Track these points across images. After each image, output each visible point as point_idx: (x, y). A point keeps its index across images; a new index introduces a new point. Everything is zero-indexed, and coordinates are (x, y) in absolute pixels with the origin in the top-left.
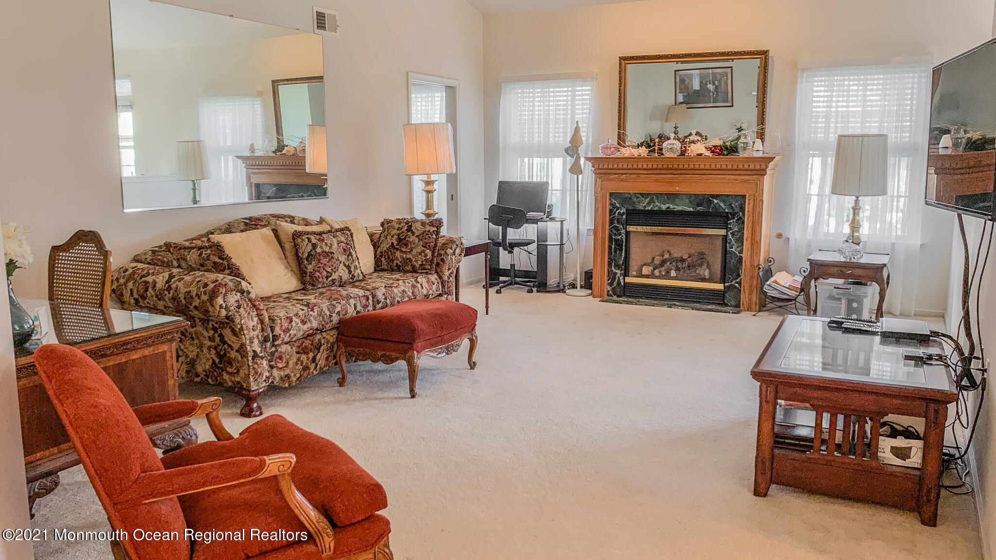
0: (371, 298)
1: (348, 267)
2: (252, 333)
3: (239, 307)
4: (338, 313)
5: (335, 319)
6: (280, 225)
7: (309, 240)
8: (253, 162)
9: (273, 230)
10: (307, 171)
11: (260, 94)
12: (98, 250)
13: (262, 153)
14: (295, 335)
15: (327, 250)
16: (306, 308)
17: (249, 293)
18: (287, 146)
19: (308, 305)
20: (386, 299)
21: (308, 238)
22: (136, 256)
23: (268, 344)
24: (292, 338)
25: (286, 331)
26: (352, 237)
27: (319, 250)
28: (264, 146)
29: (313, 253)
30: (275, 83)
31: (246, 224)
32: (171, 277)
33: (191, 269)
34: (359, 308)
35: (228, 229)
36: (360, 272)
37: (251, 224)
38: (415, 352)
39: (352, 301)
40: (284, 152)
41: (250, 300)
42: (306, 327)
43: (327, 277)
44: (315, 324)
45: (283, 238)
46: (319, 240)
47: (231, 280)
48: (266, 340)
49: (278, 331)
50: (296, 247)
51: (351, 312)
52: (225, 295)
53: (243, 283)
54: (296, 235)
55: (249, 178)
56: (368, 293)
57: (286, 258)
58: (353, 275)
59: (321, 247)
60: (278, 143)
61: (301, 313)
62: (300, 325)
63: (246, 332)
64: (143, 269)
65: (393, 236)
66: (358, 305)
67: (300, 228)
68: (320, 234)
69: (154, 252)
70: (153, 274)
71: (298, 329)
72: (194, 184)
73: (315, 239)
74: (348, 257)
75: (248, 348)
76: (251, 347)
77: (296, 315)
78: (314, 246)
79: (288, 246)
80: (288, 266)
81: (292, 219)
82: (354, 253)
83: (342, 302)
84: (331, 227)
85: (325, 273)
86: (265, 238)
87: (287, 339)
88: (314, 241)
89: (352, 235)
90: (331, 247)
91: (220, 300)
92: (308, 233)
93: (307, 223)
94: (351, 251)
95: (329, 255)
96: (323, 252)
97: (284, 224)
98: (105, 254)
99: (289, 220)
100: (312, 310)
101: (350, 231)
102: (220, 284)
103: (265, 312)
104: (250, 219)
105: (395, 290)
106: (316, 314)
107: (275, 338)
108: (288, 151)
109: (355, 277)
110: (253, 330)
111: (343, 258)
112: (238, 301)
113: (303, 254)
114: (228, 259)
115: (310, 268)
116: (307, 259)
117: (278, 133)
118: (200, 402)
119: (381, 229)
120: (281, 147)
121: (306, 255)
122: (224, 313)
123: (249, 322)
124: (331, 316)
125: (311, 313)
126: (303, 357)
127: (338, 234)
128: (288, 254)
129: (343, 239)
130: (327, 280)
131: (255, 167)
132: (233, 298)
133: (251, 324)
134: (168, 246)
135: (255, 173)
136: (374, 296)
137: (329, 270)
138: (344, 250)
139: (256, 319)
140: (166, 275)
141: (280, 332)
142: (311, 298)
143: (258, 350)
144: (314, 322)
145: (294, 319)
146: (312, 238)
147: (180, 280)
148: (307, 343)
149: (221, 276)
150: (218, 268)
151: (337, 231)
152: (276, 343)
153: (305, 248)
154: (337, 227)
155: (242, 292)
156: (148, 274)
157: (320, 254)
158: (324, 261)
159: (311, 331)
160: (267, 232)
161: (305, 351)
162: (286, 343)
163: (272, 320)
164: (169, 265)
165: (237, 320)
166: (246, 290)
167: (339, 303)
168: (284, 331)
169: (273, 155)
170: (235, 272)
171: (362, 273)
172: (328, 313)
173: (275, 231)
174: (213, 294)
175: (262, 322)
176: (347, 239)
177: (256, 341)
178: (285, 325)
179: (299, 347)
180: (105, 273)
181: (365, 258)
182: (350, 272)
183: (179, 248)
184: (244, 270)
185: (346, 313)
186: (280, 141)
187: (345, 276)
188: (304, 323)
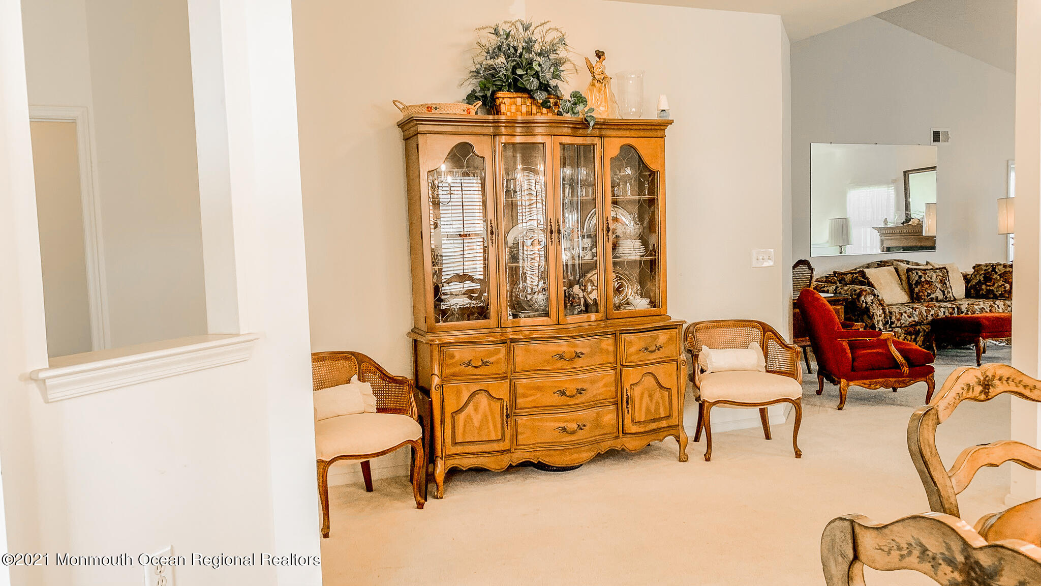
0: (956, 308)
1: (943, 292)
2: (879, 318)
3: (872, 303)
4: (932, 315)
5: (930, 318)
6: (899, 265)
7: (917, 273)
8: (886, 232)
9: (895, 268)
10: (923, 235)
11: (894, 181)
12: (808, 268)
13: (893, 225)
14: (904, 323)
15: (929, 279)
16: (911, 310)
17: (878, 296)
18: (913, 219)
19: (913, 308)
20: (967, 311)
21: (916, 272)
22: (817, 279)
23: (888, 326)
24: (902, 325)
25: (899, 320)
26: (948, 273)
27: (923, 279)
28: (895, 219)
29: (919, 281)
30: (906, 173)
31: (878, 264)
32: (837, 287)
33: (846, 284)
34: (947, 314)
35: (868, 266)
36: (952, 296)
37: (881, 264)
38: (981, 338)
39: (942, 310)
40: (910, 223)
41: (878, 300)
42: (910, 320)
43: (927, 296)
44: (916, 319)
45: (901, 273)
46: (924, 273)
47: (869, 289)
48: (887, 323)
49: (894, 319)
50: (908, 277)
51: (941, 315)
52: (865, 296)
53: (875, 290)
54: (909, 270)
55: (882, 242)
56: (955, 306)
57: (902, 284)
58: (946, 297)
59: (925, 278)
60: (906, 216)
61: (908, 311)
62: (907, 318)
63: (875, 317)
64: (822, 285)
65: (981, 275)
66: (947, 311)
67: (911, 267)
68: (925, 270)
69: (827, 277)
70: (827, 287)
71: (906, 321)
72: (841, 249)
73: (921, 272)
74: (943, 285)
75: (876, 326)
76: (878, 325)
77: (905, 312)
78: (920, 277)
79: (904, 277)
80: (903, 288)
81: (908, 263)
82: (948, 283)
83: (935, 309)
84: (934, 267)
85: (926, 293)
86: (889, 272)
87: (899, 325)
88: (920, 273)
89: (947, 272)
90: (931, 278)
91: (863, 298)
92: (916, 269)
93: (917, 264)
94: (946, 281)
95: (929, 283)
96: (926, 281)
97: (901, 264)
98: (812, 270)
99: (906, 263)
100: (915, 311)
101: (946, 269)
102: (863, 290)
103: (887, 308)
104: (881, 262)
105: (976, 307)
106: (917, 313)
107: (892, 323)
108: (914, 223)
109: (947, 298)
110: (880, 316)
111: (939, 286)
112: (872, 300)
113: (912, 281)
114: (868, 279)
115: (916, 290)
116: (915, 284)
117: (907, 209)
118: (855, 324)
119: (973, 271)
120: (908, 220)
121: (914, 282)
122: (864, 305)
123: (877, 312)
124: (927, 316)
125: (914, 312)
126: (909, 337)
127: (937, 271)
128: (903, 282)
129: (941, 274)
130: (927, 298)
131: (888, 235)
132: (870, 298)
133: (878, 313)
134: (835, 273)
135: (888, 240)
136: (959, 308)
137: (929, 292)
138: (941, 280)
139: (881, 311)
140: (834, 287)
141: (895, 320)
142: (916, 306)
143: (882, 328)
144: (916, 317)
145: (904, 314)
146: (919, 272)
147: (841, 289)
148: (911, 329)
149: (864, 287)
150: (862, 283)
151: (937, 269)
152: (893, 326)
153: (914, 278)
154: (938, 267)
155: (874, 295)
156: (824, 287)
157: (923, 282)
158: (926, 286)
159: (914, 323)
160: (892, 269)
161: (909, 333)
162: (898, 327)
163: (891, 313)
164: (835, 283)
165: (871, 310)
166: (877, 294)
167: (934, 309)
168: (897, 320)
169: (902, 225)
170: (870, 285)
171: (953, 296)
172: (925, 314)
173: (896, 269)
174: (860, 295)
175: (884, 313)
176: (943, 274)
177: (881, 322)
178: (898, 316)
179: (906, 331)
180: (811, 277)
181: (958, 289)
182: (944, 294)
183: (840, 274)
184: (875, 285)
185: (938, 315)
186: (907, 215)
187: (941, 297)
188: (910, 317)
